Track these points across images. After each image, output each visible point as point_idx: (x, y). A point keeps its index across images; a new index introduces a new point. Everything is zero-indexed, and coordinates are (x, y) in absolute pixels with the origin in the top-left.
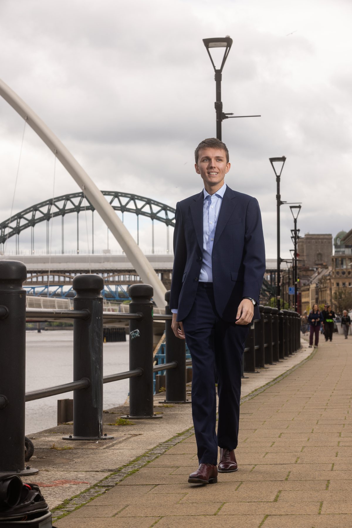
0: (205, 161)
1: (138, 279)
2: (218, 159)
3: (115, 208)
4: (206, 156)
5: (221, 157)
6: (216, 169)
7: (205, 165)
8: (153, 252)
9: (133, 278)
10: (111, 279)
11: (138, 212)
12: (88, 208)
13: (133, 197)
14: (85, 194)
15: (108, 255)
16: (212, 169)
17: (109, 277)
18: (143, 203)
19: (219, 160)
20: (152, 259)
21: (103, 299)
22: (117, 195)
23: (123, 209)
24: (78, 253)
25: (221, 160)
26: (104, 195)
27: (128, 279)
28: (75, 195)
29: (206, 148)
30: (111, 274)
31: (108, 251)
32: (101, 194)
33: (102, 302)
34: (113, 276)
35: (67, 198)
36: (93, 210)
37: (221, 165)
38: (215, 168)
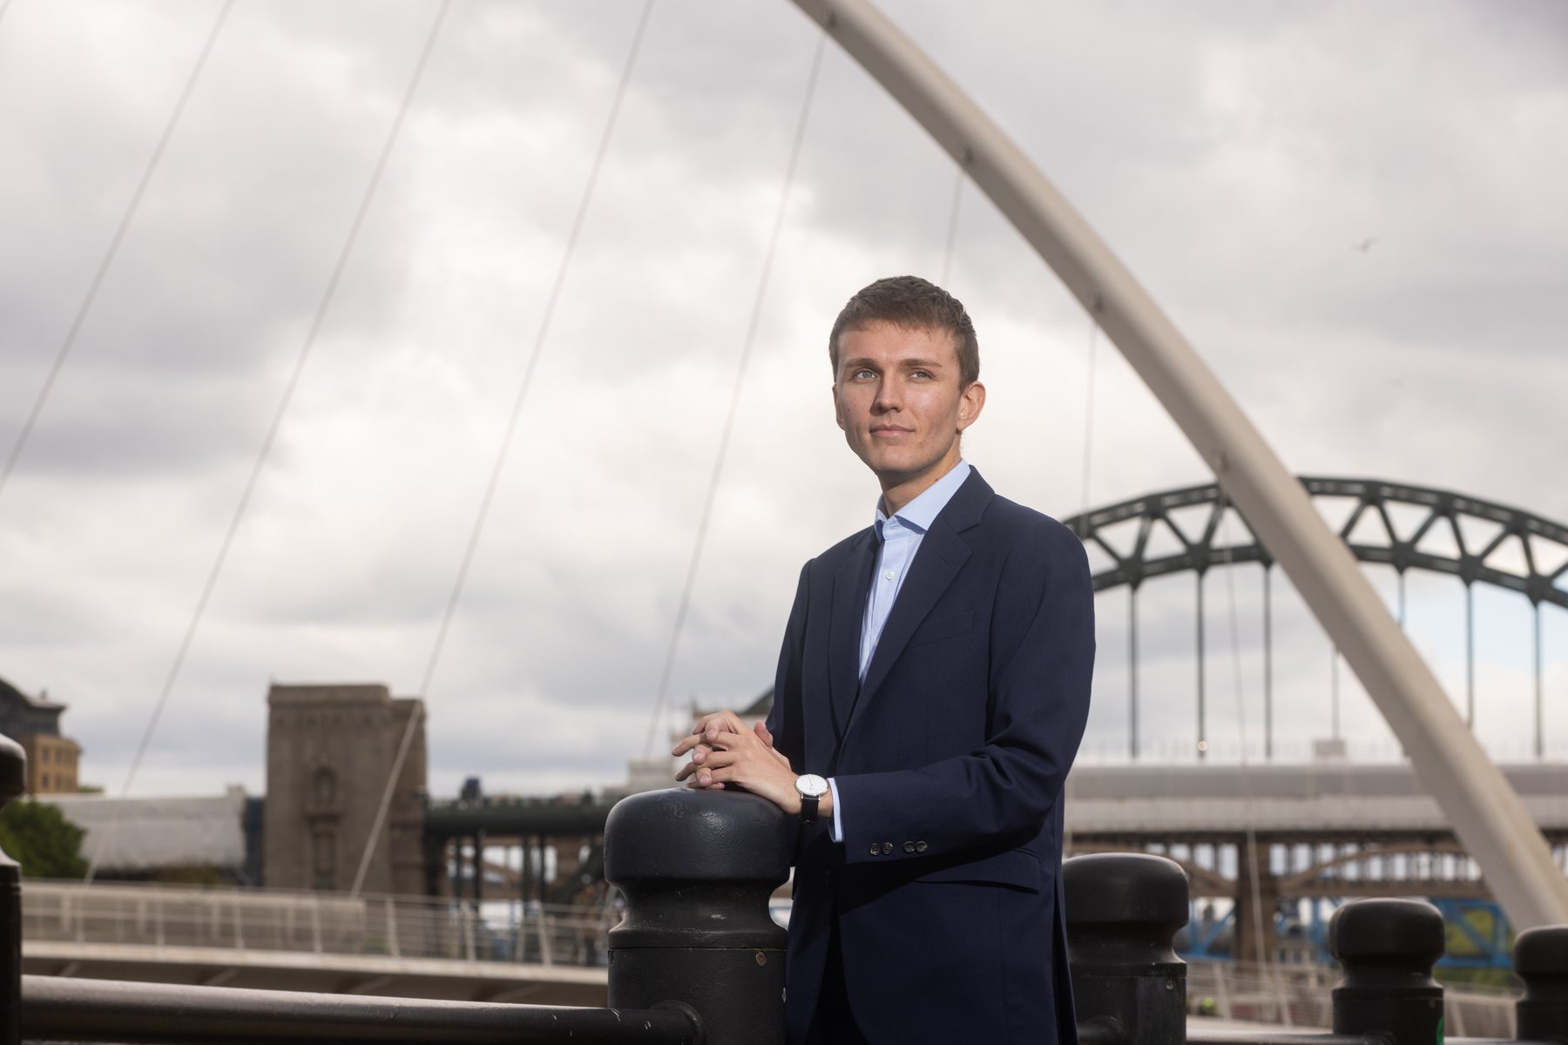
0: (861, 375)
1: (1473, 871)
2: (916, 370)
3: (1363, 554)
4: (864, 357)
5: (926, 364)
6: (906, 413)
7: (863, 396)
8: (1539, 747)
9: (1448, 868)
10: (1351, 871)
11: (1471, 569)
12: (1240, 555)
13: (1446, 505)
14: (1229, 489)
15: (1334, 762)
16: (885, 415)
17: (1339, 861)
18: (1493, 530)
19: (918, 373)
20: (1527, 781)
21: (1189, 969)
22: (1373, 494)
23: (1403, 556)
24: (1202, 754)
25: (928, 375)
26: (1313, 493)
27: (1424, 873)
28: (1188, 497)
29: (866, 323)
30: (1351, 849)
31: (1335, 746)
32: (1299, 492)
33: (1181, 986)
34: (1361, 858)
35: (1154, 507)
36: (1267, 563)
37: (924, 397)
38: (896, 409)
